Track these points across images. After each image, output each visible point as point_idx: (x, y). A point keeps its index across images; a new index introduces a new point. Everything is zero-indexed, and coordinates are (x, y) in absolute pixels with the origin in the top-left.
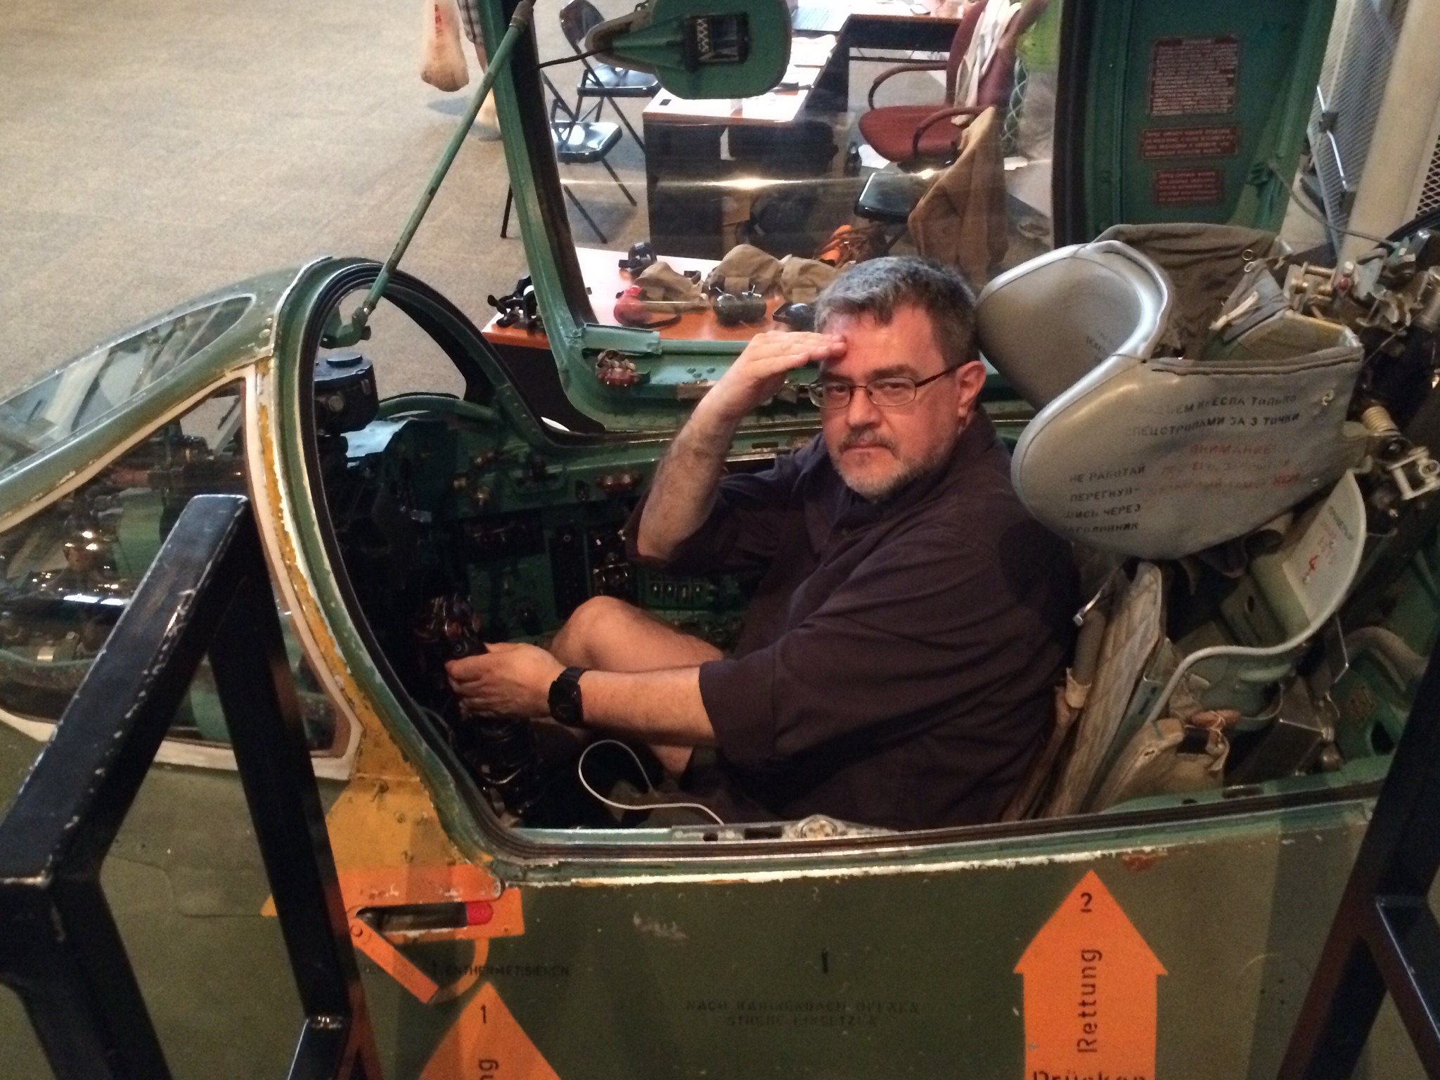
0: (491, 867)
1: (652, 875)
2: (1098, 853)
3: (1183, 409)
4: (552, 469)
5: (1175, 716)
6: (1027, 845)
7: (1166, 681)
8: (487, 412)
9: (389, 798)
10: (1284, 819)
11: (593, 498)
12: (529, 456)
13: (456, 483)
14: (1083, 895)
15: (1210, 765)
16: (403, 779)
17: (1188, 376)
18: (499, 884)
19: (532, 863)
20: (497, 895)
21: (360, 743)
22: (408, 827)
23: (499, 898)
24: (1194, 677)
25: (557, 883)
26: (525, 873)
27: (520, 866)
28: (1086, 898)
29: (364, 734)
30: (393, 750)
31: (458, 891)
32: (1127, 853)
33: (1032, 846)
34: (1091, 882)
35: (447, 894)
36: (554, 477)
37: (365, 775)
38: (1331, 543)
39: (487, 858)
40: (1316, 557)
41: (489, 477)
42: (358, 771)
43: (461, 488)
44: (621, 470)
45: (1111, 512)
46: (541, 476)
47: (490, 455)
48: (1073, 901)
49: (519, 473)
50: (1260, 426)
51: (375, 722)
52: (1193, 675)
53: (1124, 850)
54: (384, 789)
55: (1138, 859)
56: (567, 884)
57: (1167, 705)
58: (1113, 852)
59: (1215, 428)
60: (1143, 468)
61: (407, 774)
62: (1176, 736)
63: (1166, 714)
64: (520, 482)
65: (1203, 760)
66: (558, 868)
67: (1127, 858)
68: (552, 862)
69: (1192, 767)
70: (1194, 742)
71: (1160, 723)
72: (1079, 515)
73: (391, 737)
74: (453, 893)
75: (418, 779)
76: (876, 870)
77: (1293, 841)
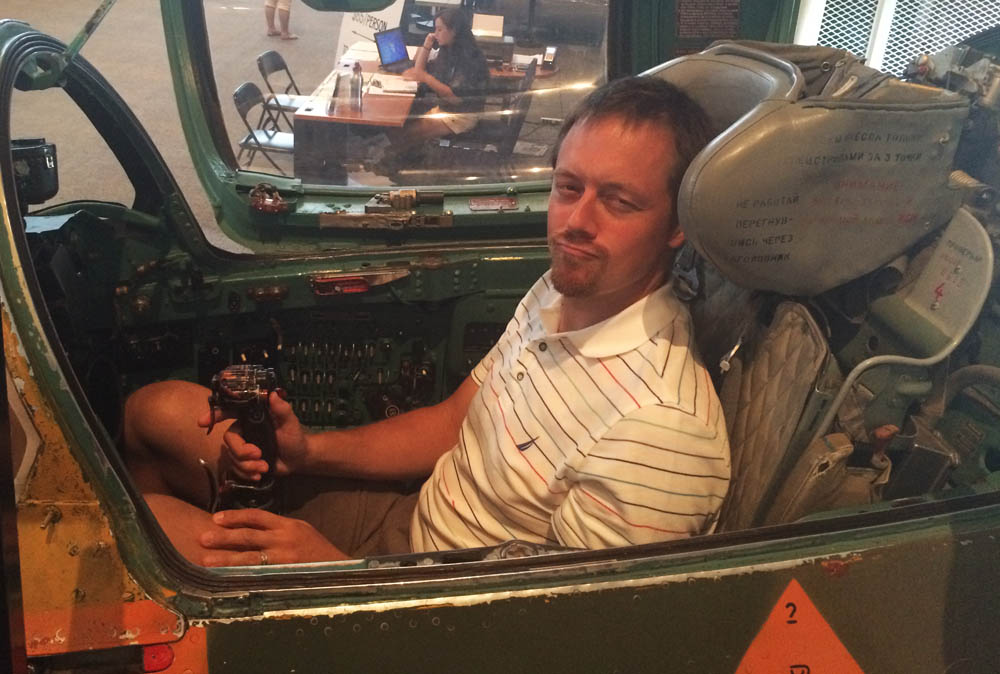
0: (173, 602)
1: (351, 603)
2: (799, 561)
4: (208, 280)
5: (842, 430)
6: (730, 555)
7: (835, 395)
8: (152, 220)
9: (60, 527)
11: (244, 310)
12: (189, 265)
13: (118, 290)
14: (788, 606)
15: (876, 480)
16: (79, 504)
17: (837, 110)
18: (182, 621)
19: (220, 596)
20: (180, 635)
21: (36, 460)
22: (80, 560)
23: (182, 638)
24: (861, 387)
25: (247, 618)
26: (211, 610)
27: (206, 600)
28: (791, 608)
29: (41, 450)
30: (71, 468)
31: (134, 632)
32: (825, 560)
33: (736, 556)
34: (794, 591)
35: (122, 637)
36: (210, 286)
37: (36, 502)
38: (957, 269)
39: (169, 594)
40: (943, 284)
41: (149, 287)
42: (30, 497)
43: (123, 294)
44: (271, 283)
45: (768, 241)
46: (198, 284)
47: (153, 263)
48: (779, 613)
49: (177, 283)
50: (893, 163)
51: (55, 433)
52: (860, 386)
53: (823, 557)
54: (56, 518)
55: (836, 565)
56: (259, 618)
57: (836, 417)
58: (813, 558)
59: (855, 163)
60: (796, 199)
61: (86, 497)
62: (844, 449)
63: (835, 427)
64: (178, 291)
65: (869, 475)
66: (247, 601)
67: (825, 564)
68: (242, 595)
69: (859, 483)
70: (859, 459)
71: (830, 438)
72: (742, 243)
73: (71, 452)
74: (129, 635)
75: (98, 503)
76: (586, 587)
77: (970, 541)
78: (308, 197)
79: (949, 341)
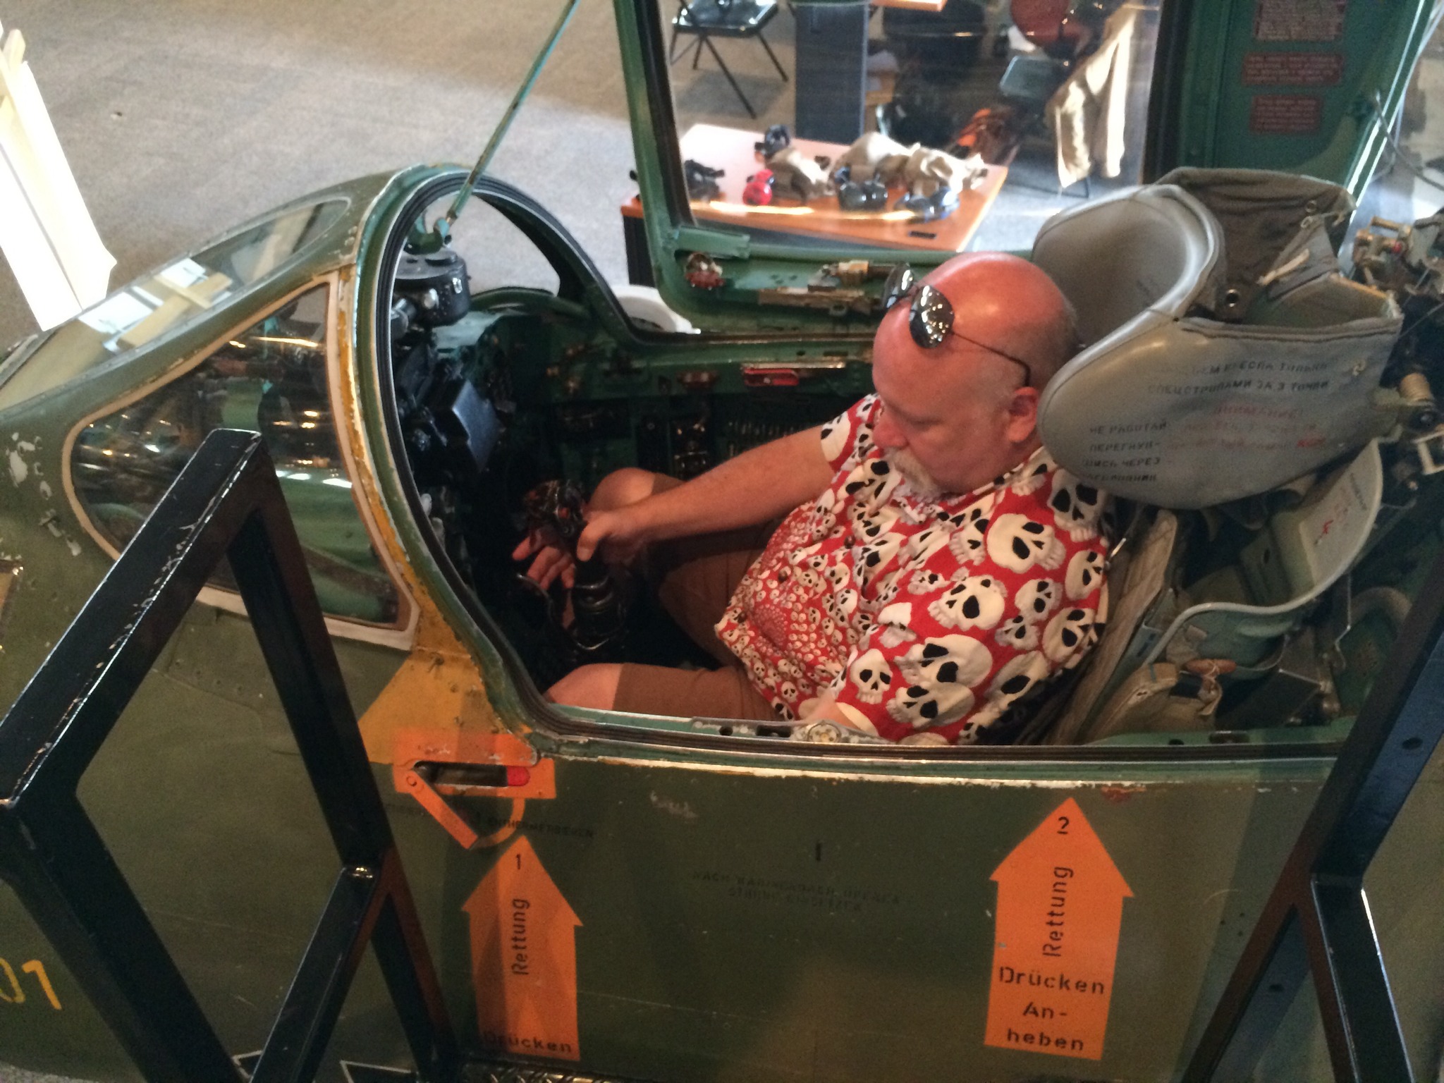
0: (529, 737)
1: (669, 760)
2: (1079, 783)
3: (1209, 370)
4: (637, 364)
5: (1171, 662)
6: (1013, 768)
7: (1165, 629)
8: (578, 309)
9: (445, 670)
10: (1264, 768)
11: (674, 392)
12: (615, 352)
13: (549, 371)
14: (1061, 819)
15: (1202, 709)
16: (456, 655)
17: (1217, 340)
18: (535, 753)
19: (566, 738)
20: (533, 763)
21: (419, 621)
22: (459, 696)
23: (536, 765)
24: (1191, 628)
25: (585, 758)
26: (559, 746)
27: (554, 740)
28: (1064, 822)
29: (421, 615)
30: (446, 631)
31: (500, 756)
32: (1106, 786)
33: (1018, 770)
34: (1069, 808)
35: (491, 758)
36: (638, 371)
37: (424, 648)
38: (1346, 510)
39: (527, 730)
40: (1331, 522)
41: (580, 367)
42: (418, 645)
43: (554, 376)
44: (701, 369)
45: (1130, 464)
46: (626, 371)
47: (581, 347)
48: (1050, 824)
49: (606, 366)
50: (1287, 391)
51: (431, 606)
52: (1191, 626)
53: (1104, 783)
54: (440, 662)
55: (1118, 792)
56: (594, 760)
57: (1164, 651)
58: (1093, 783)
59: (1240, 390)
60: (1164, 425)
61: (459, 651)
62: (1170, 681)
63: (1162, 658)
64: (607, 374)
65: (1194, 704)
66: (590, 744)
67: (1106, 790)
68: (583, 739)
69: (1184, 709)
70: (1187, 687)
71: (1157, 665)
72: (1098, 464)
73: (445, 619)
74: (496, 757)
75: (469, 656)
76: (868, 777)
77: (1269, 790)
78: (754, 262)
79: (1310, 587)
